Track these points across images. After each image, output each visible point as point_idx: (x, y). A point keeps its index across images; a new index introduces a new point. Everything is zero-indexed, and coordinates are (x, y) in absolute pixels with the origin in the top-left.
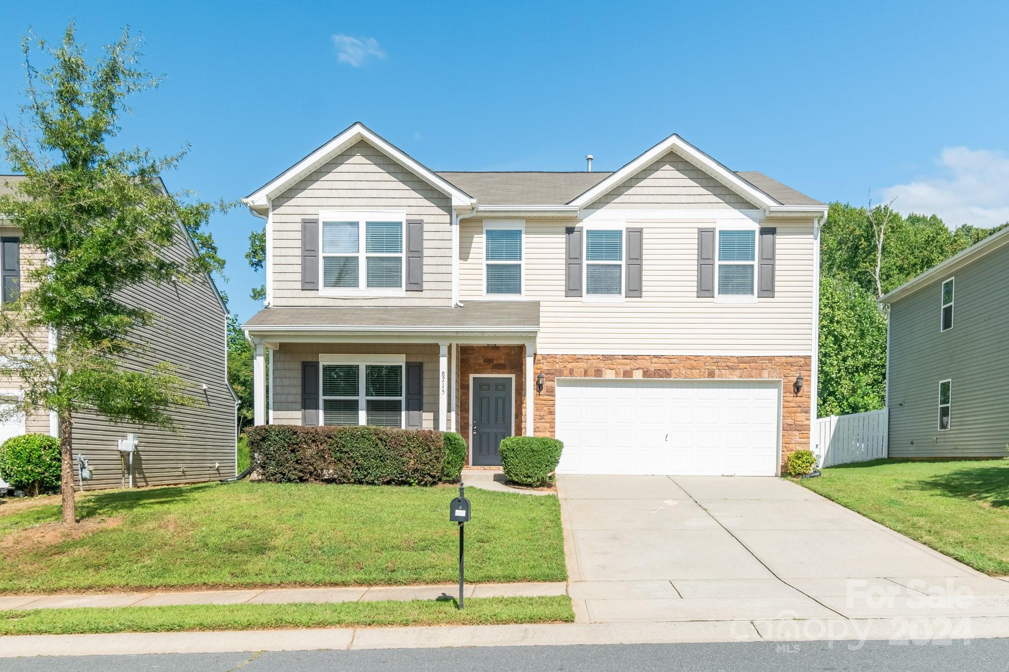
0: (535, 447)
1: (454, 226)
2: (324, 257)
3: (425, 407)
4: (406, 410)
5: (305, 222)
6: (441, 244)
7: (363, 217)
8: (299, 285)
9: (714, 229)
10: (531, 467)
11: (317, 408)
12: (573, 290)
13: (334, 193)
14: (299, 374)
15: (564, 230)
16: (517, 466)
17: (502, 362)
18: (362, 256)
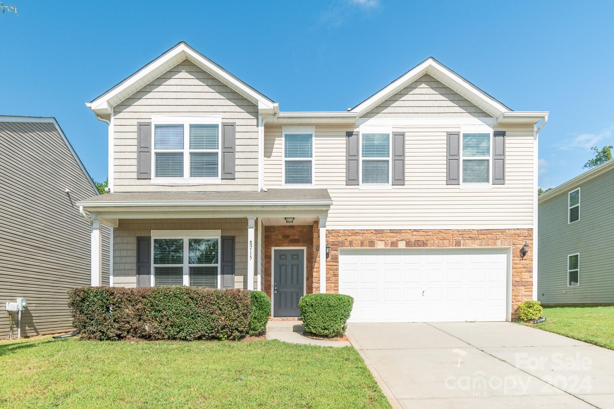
0: (332, 303)
1: (260, 127)
2: (156, 154)
3: (236, 271)
4: (221, 274)
5: (140, 125)
6: (250, 142)
7: (187, 121)
8: (135, 175)
9: (459, 132)
10: (328, 321)
11: (149, 273)
12: (352, 180)
13: (164, 102)
14: (134, 247)
15: (345, 134)
16: (316, 320)
17: (296, 237)
18: (187, 151)
